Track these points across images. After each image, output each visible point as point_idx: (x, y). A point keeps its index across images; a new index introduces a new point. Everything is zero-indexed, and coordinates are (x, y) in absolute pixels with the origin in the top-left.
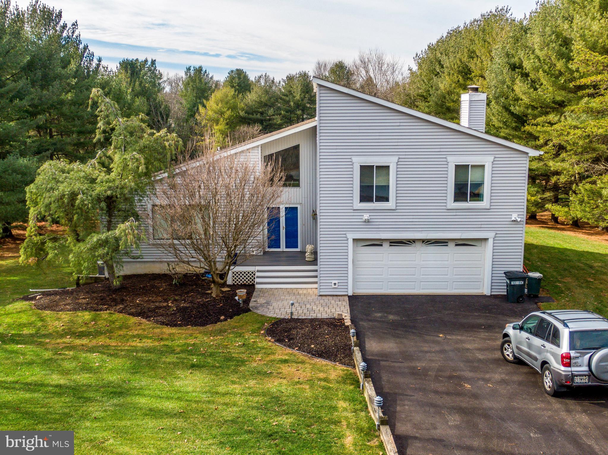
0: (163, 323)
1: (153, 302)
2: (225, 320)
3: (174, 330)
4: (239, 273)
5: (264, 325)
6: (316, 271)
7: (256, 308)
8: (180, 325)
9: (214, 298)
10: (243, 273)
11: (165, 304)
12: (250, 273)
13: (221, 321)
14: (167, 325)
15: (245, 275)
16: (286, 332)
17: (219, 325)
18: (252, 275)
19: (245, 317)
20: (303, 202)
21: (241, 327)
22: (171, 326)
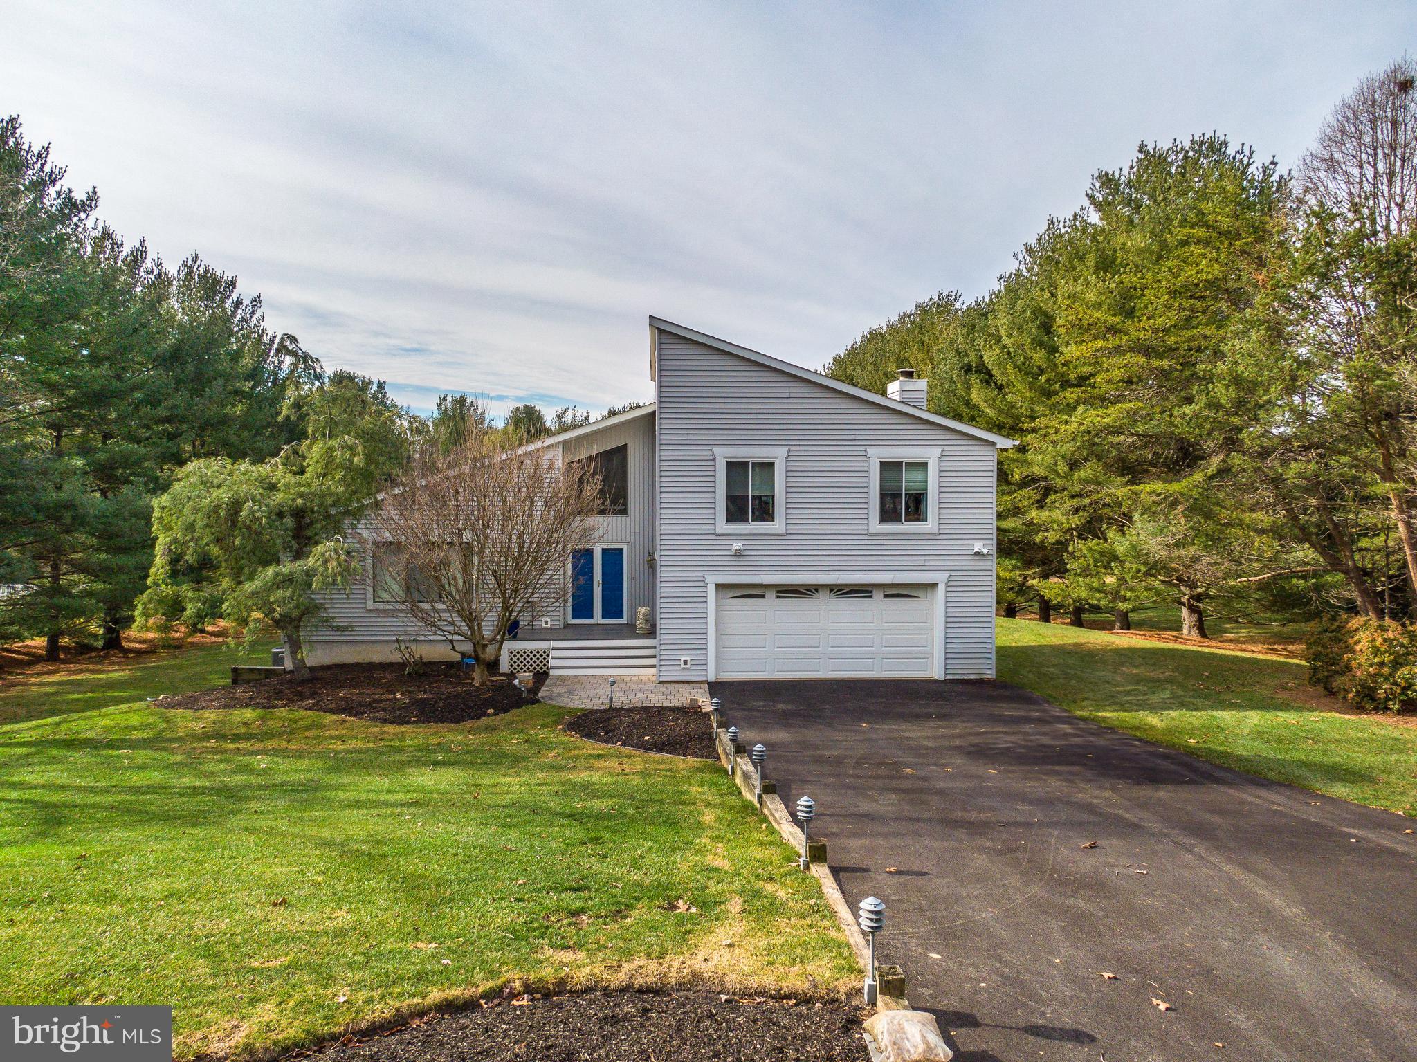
0: (385, 721)
1: (369, 695)
2: (494, 714)
3: (404, 728)
4: (521, 653)
5: (563, 718)
6: (655, 647)
7: (550, 698)
8: (414, 722)
9: (478, 687)
10: (528, 653)
11: (391, 696)
12: (541, 652)
13: (489, 715)
14: (392, 723)
15: (531, 656)
16: (601, 722)
17: (484, 721)
18: (544, 655)
19: (530, 709)
20: (633, 541)
21: (523, 722)
22: (399, 724)
